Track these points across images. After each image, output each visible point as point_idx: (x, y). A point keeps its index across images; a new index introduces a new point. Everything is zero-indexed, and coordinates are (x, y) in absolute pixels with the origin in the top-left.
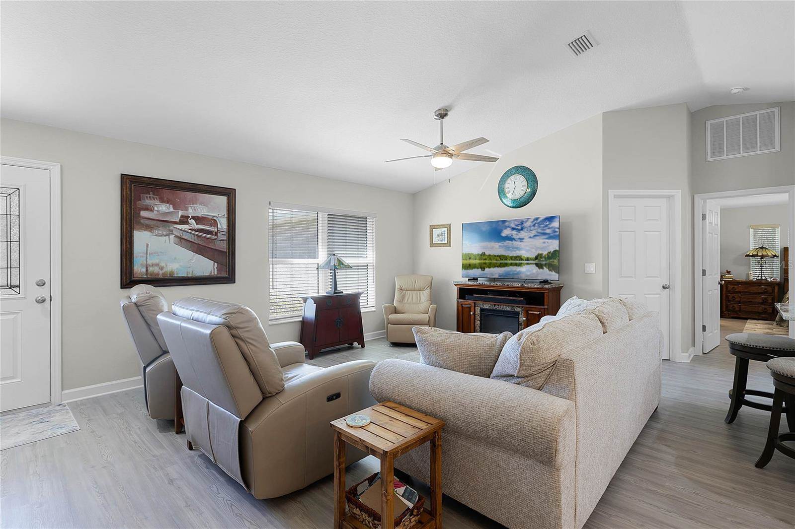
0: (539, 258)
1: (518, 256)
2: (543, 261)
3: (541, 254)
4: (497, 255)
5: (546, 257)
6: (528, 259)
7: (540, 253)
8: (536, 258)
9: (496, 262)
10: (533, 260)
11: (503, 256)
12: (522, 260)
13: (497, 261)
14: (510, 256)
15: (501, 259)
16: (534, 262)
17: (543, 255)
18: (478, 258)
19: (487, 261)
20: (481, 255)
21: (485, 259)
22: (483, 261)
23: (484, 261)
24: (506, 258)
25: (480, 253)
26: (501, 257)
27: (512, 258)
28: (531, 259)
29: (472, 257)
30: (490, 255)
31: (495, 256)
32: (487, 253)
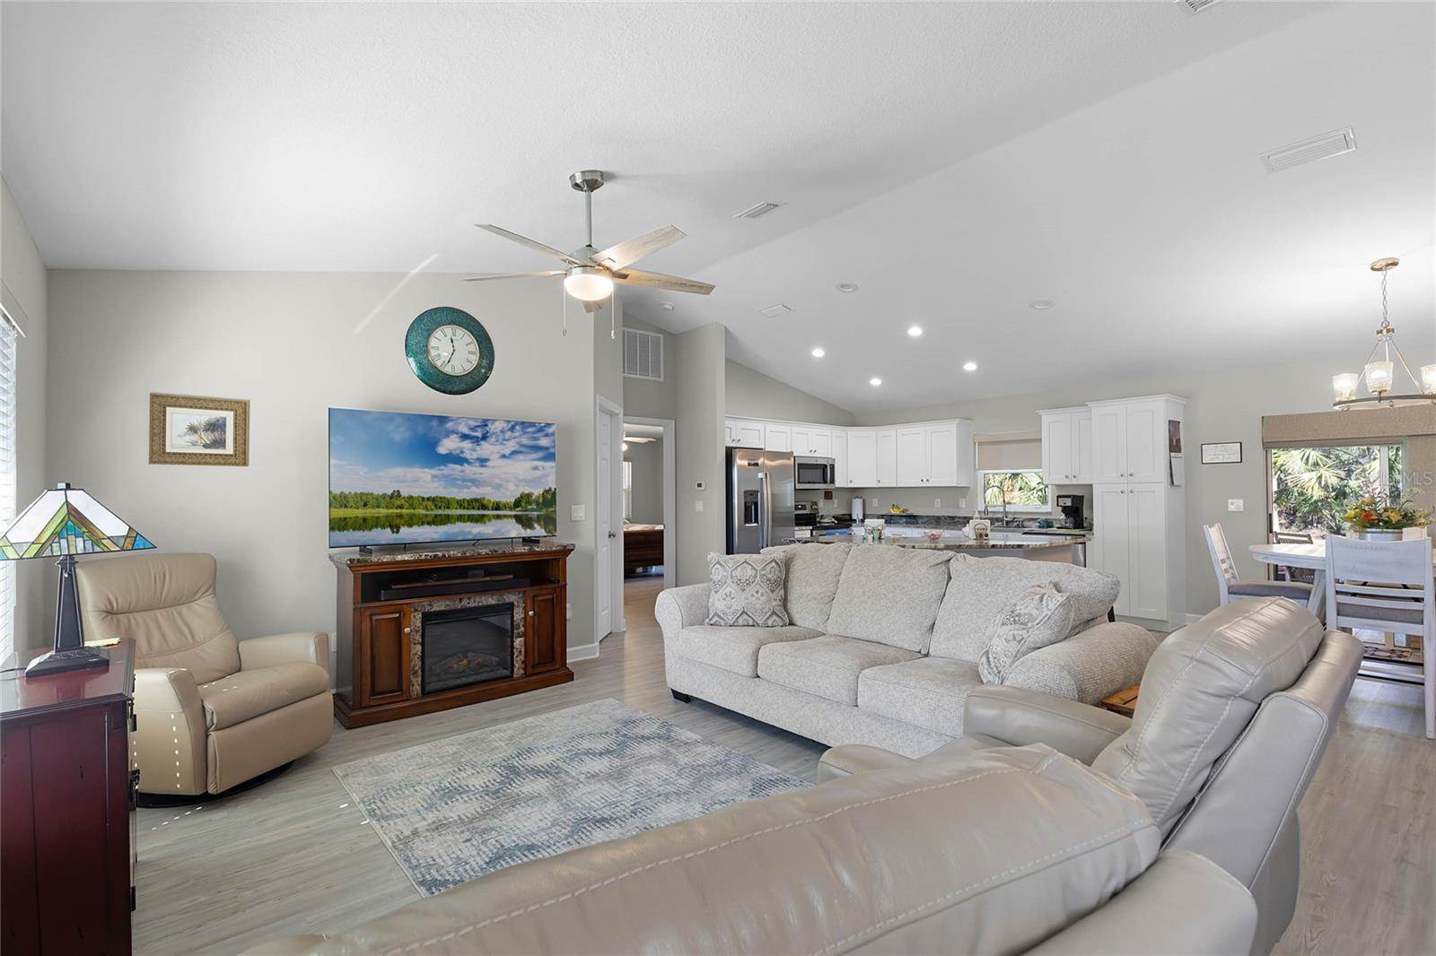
0: (523, 504)
1: (476, 500)
2: (533, 510)
3: (529, 495)
4: (426, 496)
5: (541, 500)
6: (497, 507)
7: (526, 492)
8: (517, 504)
9: (424, 512)
10: (511, 509)
11: (441, 498)
12: (484, 507)
13: (427, 509)
14: (457, 498)
15: (436, 505)
16: (513, 513)
17: (534, 497)
18: (383, 503)
19: (404, 511)
20: (391, 497)
21: (401, 507)
22: (395, 511)
23: (399, 511)
24: (445, 503)
25: (390, 492)
26: (438, 502)
27: (461, 504)
28: (505, 506)
29: (371, 502)
30: (412, 497)
31: (423, 499)
32: (404, 493)
